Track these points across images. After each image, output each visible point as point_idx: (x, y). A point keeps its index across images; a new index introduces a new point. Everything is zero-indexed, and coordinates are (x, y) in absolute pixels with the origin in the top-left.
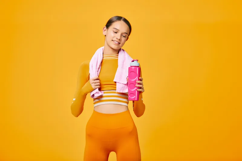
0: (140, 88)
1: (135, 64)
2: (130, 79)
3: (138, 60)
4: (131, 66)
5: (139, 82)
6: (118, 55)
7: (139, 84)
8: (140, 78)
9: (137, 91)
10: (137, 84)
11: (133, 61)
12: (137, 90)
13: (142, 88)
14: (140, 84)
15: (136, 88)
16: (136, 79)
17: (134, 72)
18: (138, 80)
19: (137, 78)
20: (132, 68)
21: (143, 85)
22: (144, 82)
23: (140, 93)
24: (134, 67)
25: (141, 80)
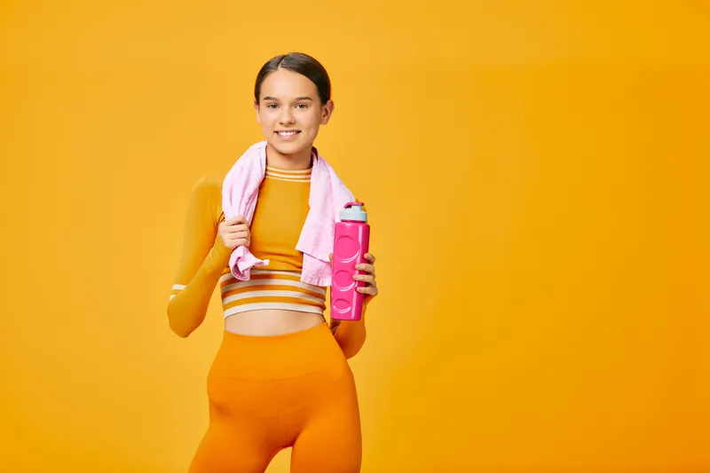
0: (367, 284)
1: (355, 214)
2: (337, 257)
3: (363, 204)
4: (343, 221)
5: (363, 266)
6: (310, 173)
7: (362, 272)
8: (366, 256)
9: (355, 293)
10: (357, 272)
11: (349, 206)
12: (358, 289)
13: (373, 283)
14: (368, 273)
15: (353, 284)
16: (355, 260)
17: (351, 238)
18: (361, 262)
19: (357, 256)
20: (344, 226)
21: (374, 277)
22: (377, 267)
23: (365, 298)
24: (349, 225)
25: (369, 262)
